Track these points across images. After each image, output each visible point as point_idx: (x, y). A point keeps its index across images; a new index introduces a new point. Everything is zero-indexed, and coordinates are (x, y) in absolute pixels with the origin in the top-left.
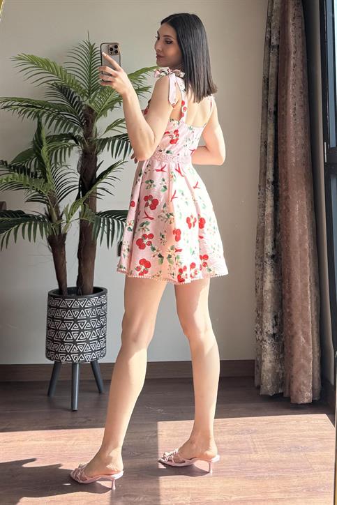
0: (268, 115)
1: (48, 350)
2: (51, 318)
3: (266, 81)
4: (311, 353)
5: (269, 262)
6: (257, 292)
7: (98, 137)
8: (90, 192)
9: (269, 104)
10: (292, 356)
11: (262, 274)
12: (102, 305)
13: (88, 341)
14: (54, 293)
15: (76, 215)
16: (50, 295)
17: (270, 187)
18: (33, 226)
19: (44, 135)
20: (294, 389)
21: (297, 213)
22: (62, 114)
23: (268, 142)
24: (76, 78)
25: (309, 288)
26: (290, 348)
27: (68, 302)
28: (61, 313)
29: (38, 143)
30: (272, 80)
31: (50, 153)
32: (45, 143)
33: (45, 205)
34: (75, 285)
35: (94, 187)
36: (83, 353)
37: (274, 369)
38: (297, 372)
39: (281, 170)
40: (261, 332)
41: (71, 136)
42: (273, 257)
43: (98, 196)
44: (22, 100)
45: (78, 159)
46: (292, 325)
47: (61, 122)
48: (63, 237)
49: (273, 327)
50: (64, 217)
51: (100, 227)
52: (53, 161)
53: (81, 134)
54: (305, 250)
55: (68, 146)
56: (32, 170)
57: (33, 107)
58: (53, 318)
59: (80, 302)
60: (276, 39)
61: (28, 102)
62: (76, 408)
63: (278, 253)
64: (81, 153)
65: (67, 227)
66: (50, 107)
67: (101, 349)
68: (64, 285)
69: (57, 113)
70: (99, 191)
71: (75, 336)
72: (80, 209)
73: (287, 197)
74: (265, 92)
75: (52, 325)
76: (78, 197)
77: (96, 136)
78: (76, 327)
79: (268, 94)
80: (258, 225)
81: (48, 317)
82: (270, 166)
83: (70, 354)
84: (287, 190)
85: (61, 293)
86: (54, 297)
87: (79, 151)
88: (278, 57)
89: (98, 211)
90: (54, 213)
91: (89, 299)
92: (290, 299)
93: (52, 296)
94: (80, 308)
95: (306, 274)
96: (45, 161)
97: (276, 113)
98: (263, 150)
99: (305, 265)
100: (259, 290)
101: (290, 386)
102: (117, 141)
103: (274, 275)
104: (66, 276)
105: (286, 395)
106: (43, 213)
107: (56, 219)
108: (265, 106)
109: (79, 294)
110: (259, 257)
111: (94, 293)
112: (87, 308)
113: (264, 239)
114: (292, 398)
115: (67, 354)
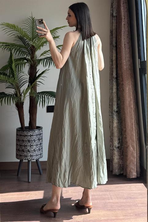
0: (113, 47)
1: (17, 155)
2: (18, 140)
3: (111, 32)
4: (135, 154)
5: (115, 114)
6: (110, 128)
7: (37, 59)
8: (34, 83)
9: (113, 42)
10: (127, 156)
11: (112, 119)
12: (41, 134)
13: (34, 150)
14: (19, 129)
15: (28, 94)
16: (17, 130)
17: (115, 80)
18: (9, 98)
19: (13, 58)
20: (128, 171)
21: (127, 91)
22: (21, 49)
23: (113, 59)
24: (27, 33)
25: (134, 125)
26: (126, 152)
27: (25, 133)
28: (22, 138)
29: (10, 62)
30: (114, 32)
31: (16, 67)
32: (14, 62)
33: (14, 90)
34: (28, 126)
35: (36, 81)
36: (33, 156)
37: (119, 162)
38: (129, 164)
39: (119, 72)
40: (113, 146)
41: (25, 59)
42: (117, 112)
43: (37, 85)
44: (3, 43)
45: (28, 69)
46: (127, 142)
47: (21, 52)
48: (22, 104)
49: (118, 144)
50: (23, 95)
51: (39, 99)
52: (17, 70)
53: (29, 58)
54: (132, 108)
55: (24, 63)
56: (8, 74)
57: (8, 46)
58: (19, 140)
59: (30, 133)
60: (116, 13)
61: (6, 44)
62: (30, 181)
63: (119, 110)
64: (30, 66)
65: (24, 99)
66: (16, 46)
67: (41, 154)
68: (23, 125)
69: (19, 48)
70: (38, 83)
71: (29, 148)
72: (30, 91)
73: (123, 84)
74: (111, 37)
75: (19, 144)
76: (29, 86)
77: (36, 58)
78: (29, 144)
79: (112, 38)
80: (110, 97)
81: (17, 140)
82: (114, 70)
83: (27, 156)
84: (122, 81)
85: (22, 129)
86: (19, 131)
87: (29, 65)
88: (117, 21)
89: (37, 92)
90: (18, 93)
91: (35, 131)
92: (125, 131)
93: (18, 130)
94: (31, 136)
95: (133, 119)
96: (14, 70)
97: (116, 46)
98: (111, 63)
99: (132, 115)
100: (111, 127)
101: (126, 170)
102: (45, 60)
103: (118, 120)
104: (24, 121)
105: (125, 174)
106: (13, 93)
107: (19, 95)
108: (111, 43)
109: (30, 129)
110: (111, 112)
111: (37, 129)
112: (34, 135)
113: (112, 104)
114: (128, 175)
115: (25, 156)
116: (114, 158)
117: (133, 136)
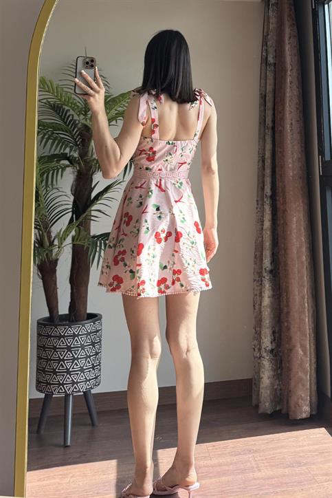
0: (267, 131)
1: (38, 382)
2: (41, 347)
3: (264, 97)
4: (308, 365)
5: (267, 276)
6: (255, 309)
8: (84, 215)
9: (267, 119)
10: (290, 370)
11: (261, 289)
12: (97, 331)
13: (82, 370)
14: (44, 320)
15: (69, 240)
16: (39, 324)
17: (268, 202)
20: (292, 404)
21: (294, 226)
25: (306, 300)
26: (289, 362)
27: (61, 330)
28: (54, 342)
30: (270, 97)
33: (36, 231)
34: (67, 312)
35: (88, 210)
36: (77, 383)
37: (272, 385)
38: (295, 386)
39: (279, 184)
40: (260, 349)
41: (65, 157)
42: (271, 271)
43: (93, 218)
45: (72, 180)
46: (291, 338)
47: (56, 142)
48: (54, 263)
49: (271, 343)
50: (56, 242)
51: (96, 251)
53: (76, 155)
54: (302, 262)
55: (61, 167)
58: (44, 347)
59: (74, 330)
60: (273, 58)
62: (69, 443)
63: (276, 267)
65: (58, 254)
67: (96, 378)
68: (55, 312)
70: (94, 213)
71: (69, 365)
72: (73, 233)
73: (284, 211)
74: (263, 107)
75: (44, 355)
76: (71, 221)
78: (69, 355)
79: (265, 110)
80: (256, 240)
81: (38, 346)
82: (268, 180)
83: (63, 384)
84: (284, 203)
86: (45, 325)
87: (74, 172)
88: (275, 74)
89: (92, 234)
90: (46, 238)
91: (83, 326)
92: (288, 313)
93: (42, 324)
94: (74, 336)
95: (304, 286)
96: (38, 184)
98: (261, 165)
99: (303, 277)
100: (257, 307)
101: (288, 403)
103: (273, 289)
104: (57, 302)
105: (284, 411)
107: (48, 244)
108: (262, 122)
109: (73, 321)
110: (257, 273)
111: (88, 319)
112: (81, 335)
113: (262, 254)
114: (291, 413)
115: (60, 384)
116: (262, 375)
117: (305, 323)
